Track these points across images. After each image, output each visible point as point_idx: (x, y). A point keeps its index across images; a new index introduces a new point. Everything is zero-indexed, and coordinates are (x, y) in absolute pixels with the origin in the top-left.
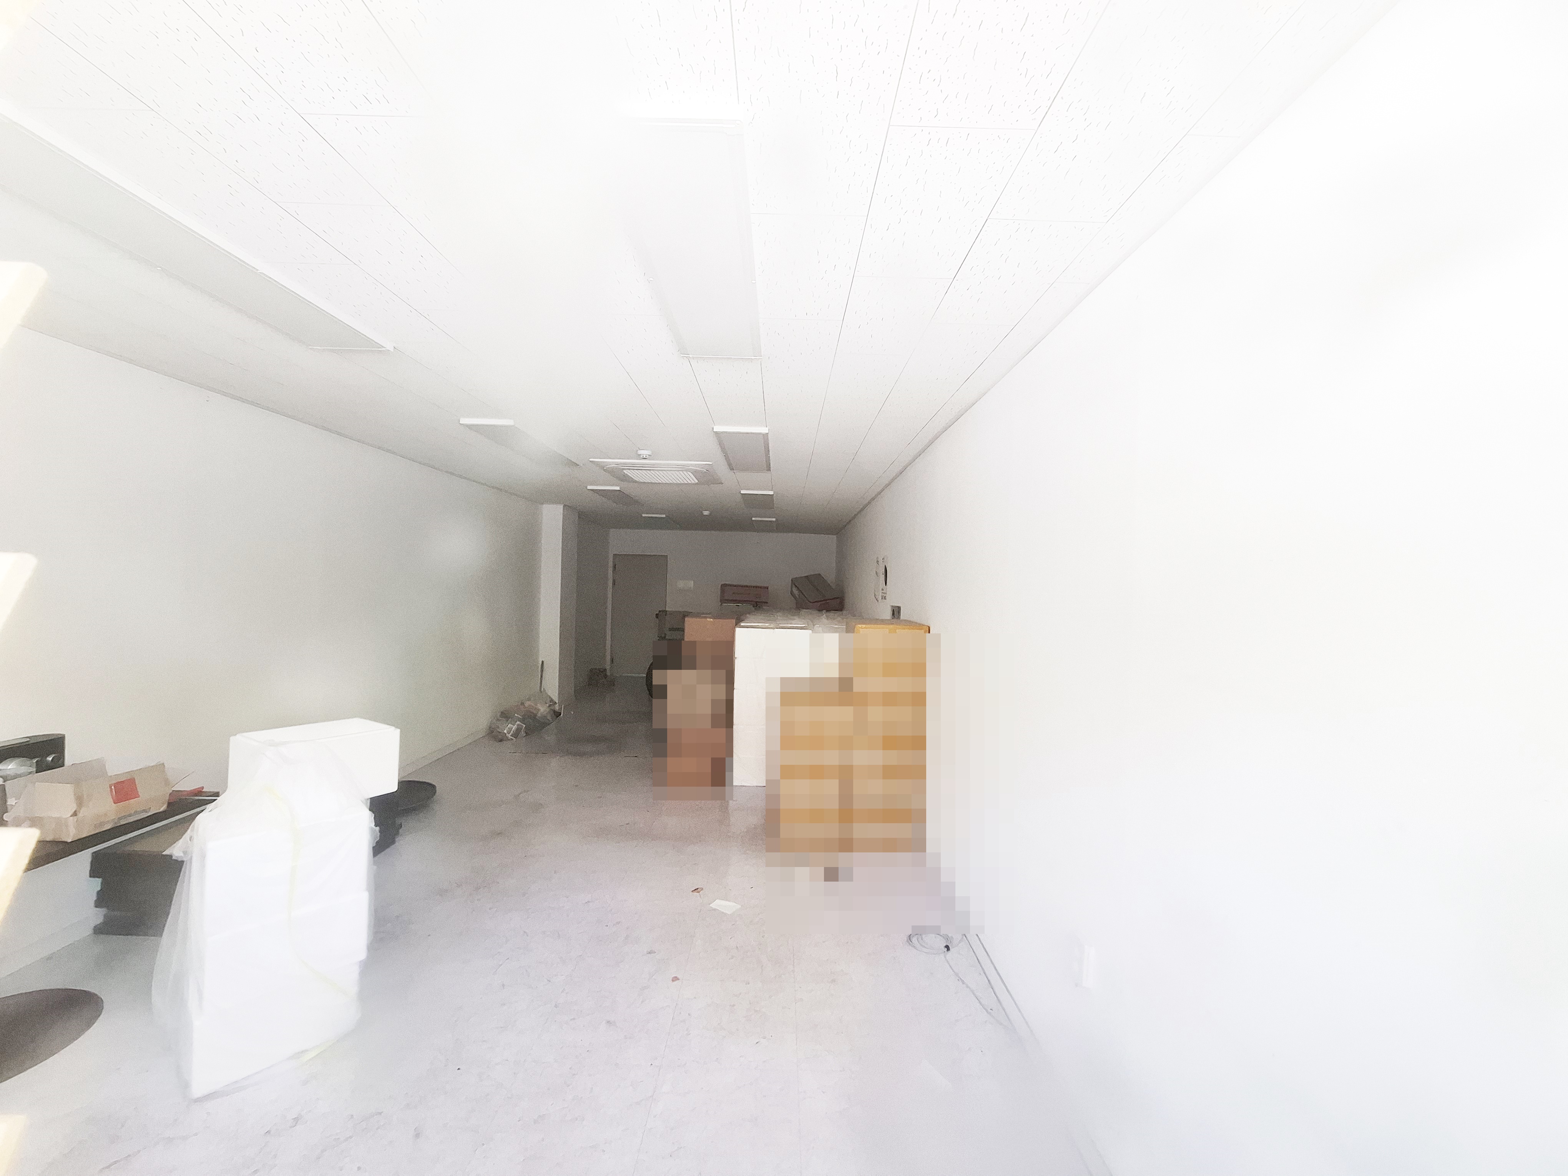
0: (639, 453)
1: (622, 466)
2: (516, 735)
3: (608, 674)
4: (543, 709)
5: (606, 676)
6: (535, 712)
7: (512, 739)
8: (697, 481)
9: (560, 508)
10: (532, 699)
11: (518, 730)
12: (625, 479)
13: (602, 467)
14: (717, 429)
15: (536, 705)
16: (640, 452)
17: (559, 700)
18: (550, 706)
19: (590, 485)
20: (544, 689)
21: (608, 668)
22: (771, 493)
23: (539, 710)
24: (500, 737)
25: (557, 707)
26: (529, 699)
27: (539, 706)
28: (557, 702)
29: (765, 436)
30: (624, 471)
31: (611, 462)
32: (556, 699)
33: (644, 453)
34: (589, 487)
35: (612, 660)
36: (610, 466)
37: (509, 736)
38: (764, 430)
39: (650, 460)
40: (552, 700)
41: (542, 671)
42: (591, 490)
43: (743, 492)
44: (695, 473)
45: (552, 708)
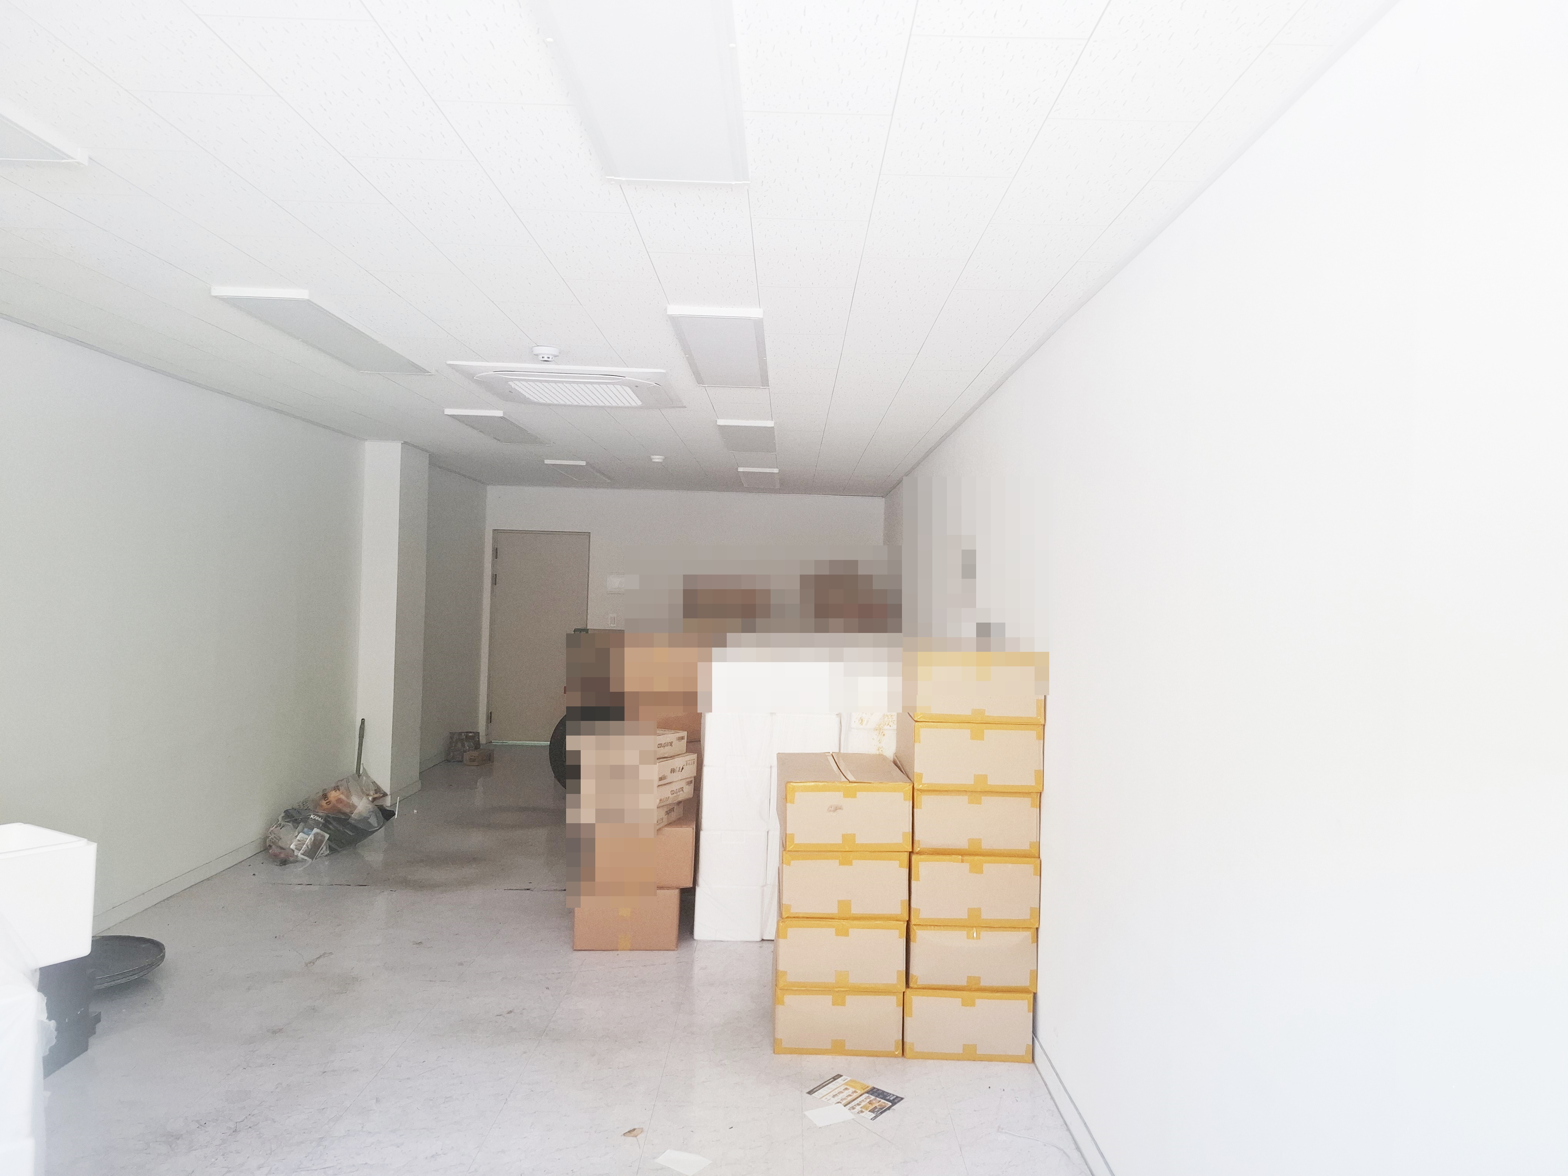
0: (535, 352)
1: (505, 375)
2: (312, 852)
3: (483, 740)
4: (361, 806)
5: (477, 745)
6: (347, 810)
7: (303, 859)
8: (640, 403)
9: (395, 448)
10: (342, 789)
11: (316, 845)
12: (509, 396)
13: (469, 375)
14: (674, 310)
15: (348, 797)
16: (537, 350)
17: (391, 792)
18: (374, 799)
19: (450, 407)
20: (364, 768)
21: (482, 728)
22: (770, 424)
23: (354, 807)
24: (282, 856)
25: (387, 802)
26: (336, 788)
27: (355, 800)
28: (389, 793)
29: (758, 324)
30: (510, 383)
31: (485, 366)
32: (386, 787)
33: (545, 351)
34: (448, 411)
35: (490, 718)
36: (482, 374)
37: (299, 854)
38: (756, 313)
39: (557, 364)
40: (378, 790)
41: (361, 736)
42: (450, 416)
43: (721, 422)
44: (636, 388)
45: (379, 803)
